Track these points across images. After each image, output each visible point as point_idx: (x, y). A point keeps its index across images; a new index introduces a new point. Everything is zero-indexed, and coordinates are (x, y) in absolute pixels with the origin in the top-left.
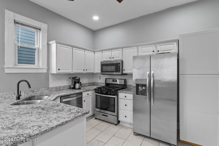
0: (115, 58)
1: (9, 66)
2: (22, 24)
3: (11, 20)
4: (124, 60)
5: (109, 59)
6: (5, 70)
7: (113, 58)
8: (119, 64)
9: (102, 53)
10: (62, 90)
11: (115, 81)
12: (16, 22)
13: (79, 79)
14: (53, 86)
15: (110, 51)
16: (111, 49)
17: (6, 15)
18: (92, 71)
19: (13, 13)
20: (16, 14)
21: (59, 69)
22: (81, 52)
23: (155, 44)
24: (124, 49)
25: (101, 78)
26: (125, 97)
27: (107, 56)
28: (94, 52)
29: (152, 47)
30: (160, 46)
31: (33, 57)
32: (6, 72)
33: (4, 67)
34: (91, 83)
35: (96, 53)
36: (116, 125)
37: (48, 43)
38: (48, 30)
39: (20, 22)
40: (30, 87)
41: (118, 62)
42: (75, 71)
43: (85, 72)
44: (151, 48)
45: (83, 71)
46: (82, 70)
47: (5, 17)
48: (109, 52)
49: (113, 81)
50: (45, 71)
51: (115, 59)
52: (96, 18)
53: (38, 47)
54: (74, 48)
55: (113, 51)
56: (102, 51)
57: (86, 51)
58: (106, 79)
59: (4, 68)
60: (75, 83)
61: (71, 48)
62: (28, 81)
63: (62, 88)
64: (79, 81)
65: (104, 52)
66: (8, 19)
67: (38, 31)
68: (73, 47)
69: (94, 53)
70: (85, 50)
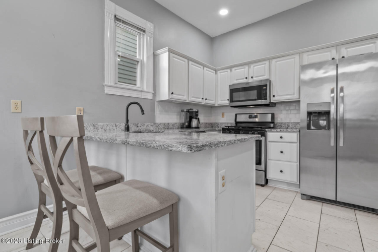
0: (256, 77)
1: (109, 84)
2: (124, 22)
3: (112, 14)
4: (272, 79)
5: (245, 81)
6: (106, 88)
7: (252, 77)
8: (266, 86)
9: (231, 71)
10: (171, 128)
11: (253, 118)
12: (117, 19)
13: (197, 112)
14: (161, 122)
15: (247, 67)
16: (248, 64)
17: (106, 7)
18: (213, 102)
19: (114, 4)
20: (117, 6)
21: (172, 93)
22: (199, 69)
23: (336, 46)
24: (274, 61)
25: (225, 115)
26: (281, 137)
27: (240, 77)
28: (216, 71)
29: (330, 51)
30: (346, 48)
31: (134, 74)
32: (106, 92)
33: (104, 84)
34: (209, 124)
35: (219, 72)
36: (262, 186)
37: (154, 53)
38: (154, 32)
39: (122, 19)
40: (143, 112)
41: (263, 83)
42: (192, 99)
43: (203, 102)
44: (328, 53)
45: (201, 99)
46: (199, 98)
47: (105, 10)
48: (245, 68)
49: (250, 117)
50: (150, 96)
51: (255, 79)
52: (224, 12)
53: (142, 58)
54: (190, 62)
55: (252, 66)
56: (231, 68)
57: (205, 68)
58: (236, 115)
59: (103, 86)
60: (191, 118)
61: (186, 60)
62: (141, 104)
63: (171, 126)
64: (197, 115)
65: (233, 69)
66: (108, 13)
67: (142, 33)
68: (189, 59)
69: (216, 73)
70: (204, 66)
